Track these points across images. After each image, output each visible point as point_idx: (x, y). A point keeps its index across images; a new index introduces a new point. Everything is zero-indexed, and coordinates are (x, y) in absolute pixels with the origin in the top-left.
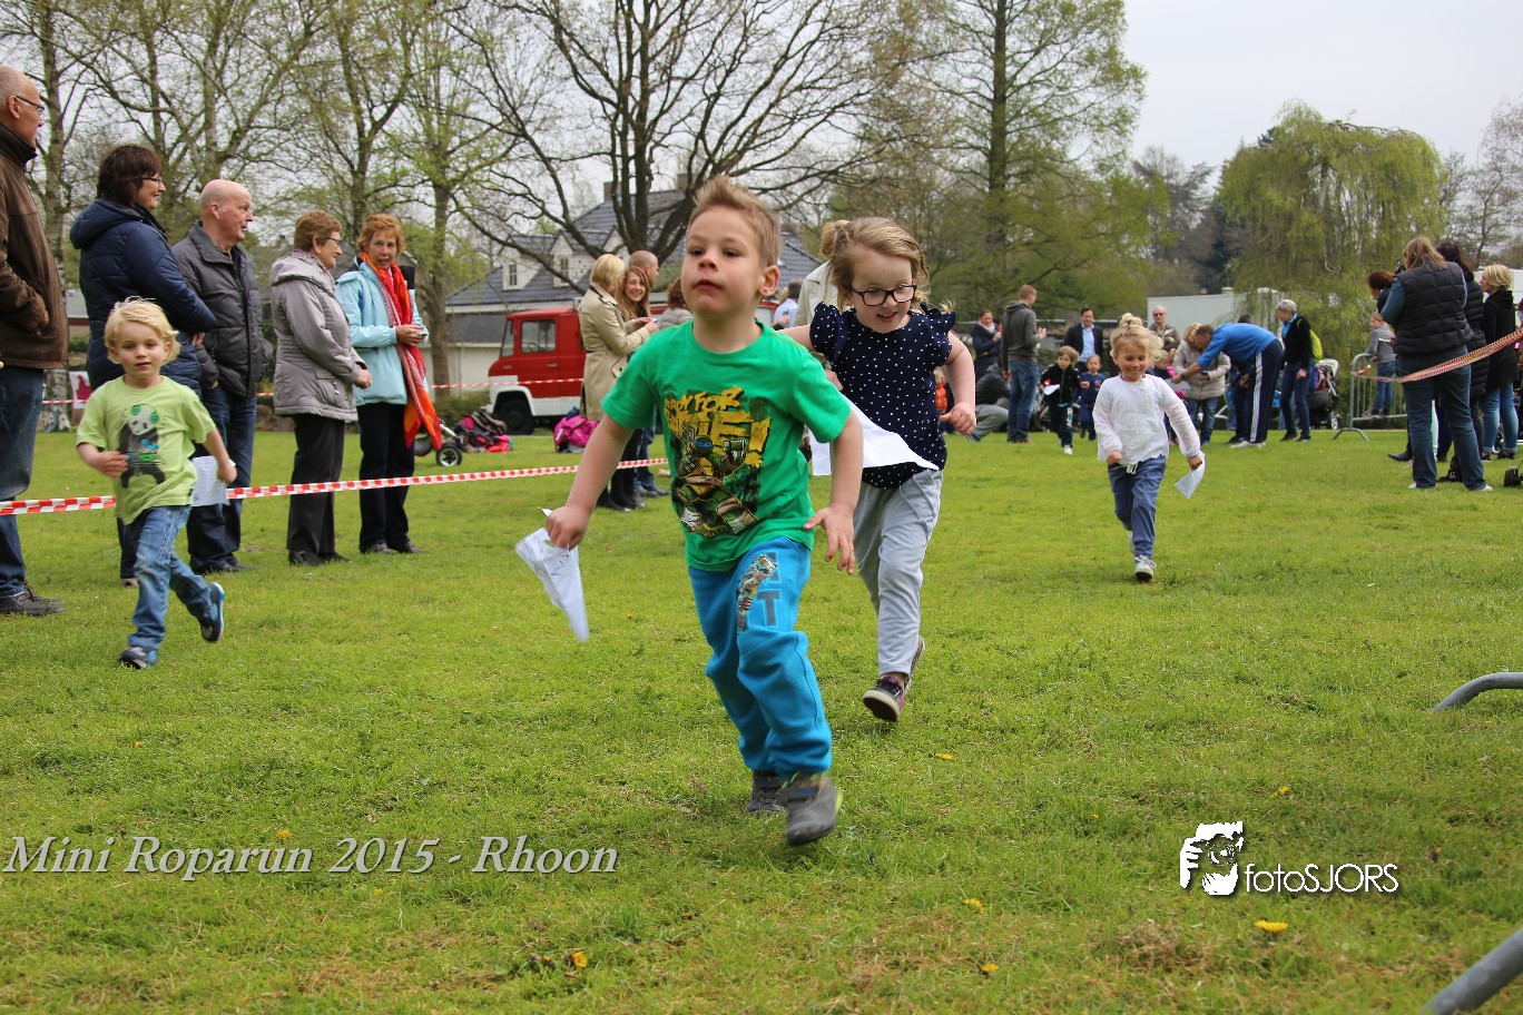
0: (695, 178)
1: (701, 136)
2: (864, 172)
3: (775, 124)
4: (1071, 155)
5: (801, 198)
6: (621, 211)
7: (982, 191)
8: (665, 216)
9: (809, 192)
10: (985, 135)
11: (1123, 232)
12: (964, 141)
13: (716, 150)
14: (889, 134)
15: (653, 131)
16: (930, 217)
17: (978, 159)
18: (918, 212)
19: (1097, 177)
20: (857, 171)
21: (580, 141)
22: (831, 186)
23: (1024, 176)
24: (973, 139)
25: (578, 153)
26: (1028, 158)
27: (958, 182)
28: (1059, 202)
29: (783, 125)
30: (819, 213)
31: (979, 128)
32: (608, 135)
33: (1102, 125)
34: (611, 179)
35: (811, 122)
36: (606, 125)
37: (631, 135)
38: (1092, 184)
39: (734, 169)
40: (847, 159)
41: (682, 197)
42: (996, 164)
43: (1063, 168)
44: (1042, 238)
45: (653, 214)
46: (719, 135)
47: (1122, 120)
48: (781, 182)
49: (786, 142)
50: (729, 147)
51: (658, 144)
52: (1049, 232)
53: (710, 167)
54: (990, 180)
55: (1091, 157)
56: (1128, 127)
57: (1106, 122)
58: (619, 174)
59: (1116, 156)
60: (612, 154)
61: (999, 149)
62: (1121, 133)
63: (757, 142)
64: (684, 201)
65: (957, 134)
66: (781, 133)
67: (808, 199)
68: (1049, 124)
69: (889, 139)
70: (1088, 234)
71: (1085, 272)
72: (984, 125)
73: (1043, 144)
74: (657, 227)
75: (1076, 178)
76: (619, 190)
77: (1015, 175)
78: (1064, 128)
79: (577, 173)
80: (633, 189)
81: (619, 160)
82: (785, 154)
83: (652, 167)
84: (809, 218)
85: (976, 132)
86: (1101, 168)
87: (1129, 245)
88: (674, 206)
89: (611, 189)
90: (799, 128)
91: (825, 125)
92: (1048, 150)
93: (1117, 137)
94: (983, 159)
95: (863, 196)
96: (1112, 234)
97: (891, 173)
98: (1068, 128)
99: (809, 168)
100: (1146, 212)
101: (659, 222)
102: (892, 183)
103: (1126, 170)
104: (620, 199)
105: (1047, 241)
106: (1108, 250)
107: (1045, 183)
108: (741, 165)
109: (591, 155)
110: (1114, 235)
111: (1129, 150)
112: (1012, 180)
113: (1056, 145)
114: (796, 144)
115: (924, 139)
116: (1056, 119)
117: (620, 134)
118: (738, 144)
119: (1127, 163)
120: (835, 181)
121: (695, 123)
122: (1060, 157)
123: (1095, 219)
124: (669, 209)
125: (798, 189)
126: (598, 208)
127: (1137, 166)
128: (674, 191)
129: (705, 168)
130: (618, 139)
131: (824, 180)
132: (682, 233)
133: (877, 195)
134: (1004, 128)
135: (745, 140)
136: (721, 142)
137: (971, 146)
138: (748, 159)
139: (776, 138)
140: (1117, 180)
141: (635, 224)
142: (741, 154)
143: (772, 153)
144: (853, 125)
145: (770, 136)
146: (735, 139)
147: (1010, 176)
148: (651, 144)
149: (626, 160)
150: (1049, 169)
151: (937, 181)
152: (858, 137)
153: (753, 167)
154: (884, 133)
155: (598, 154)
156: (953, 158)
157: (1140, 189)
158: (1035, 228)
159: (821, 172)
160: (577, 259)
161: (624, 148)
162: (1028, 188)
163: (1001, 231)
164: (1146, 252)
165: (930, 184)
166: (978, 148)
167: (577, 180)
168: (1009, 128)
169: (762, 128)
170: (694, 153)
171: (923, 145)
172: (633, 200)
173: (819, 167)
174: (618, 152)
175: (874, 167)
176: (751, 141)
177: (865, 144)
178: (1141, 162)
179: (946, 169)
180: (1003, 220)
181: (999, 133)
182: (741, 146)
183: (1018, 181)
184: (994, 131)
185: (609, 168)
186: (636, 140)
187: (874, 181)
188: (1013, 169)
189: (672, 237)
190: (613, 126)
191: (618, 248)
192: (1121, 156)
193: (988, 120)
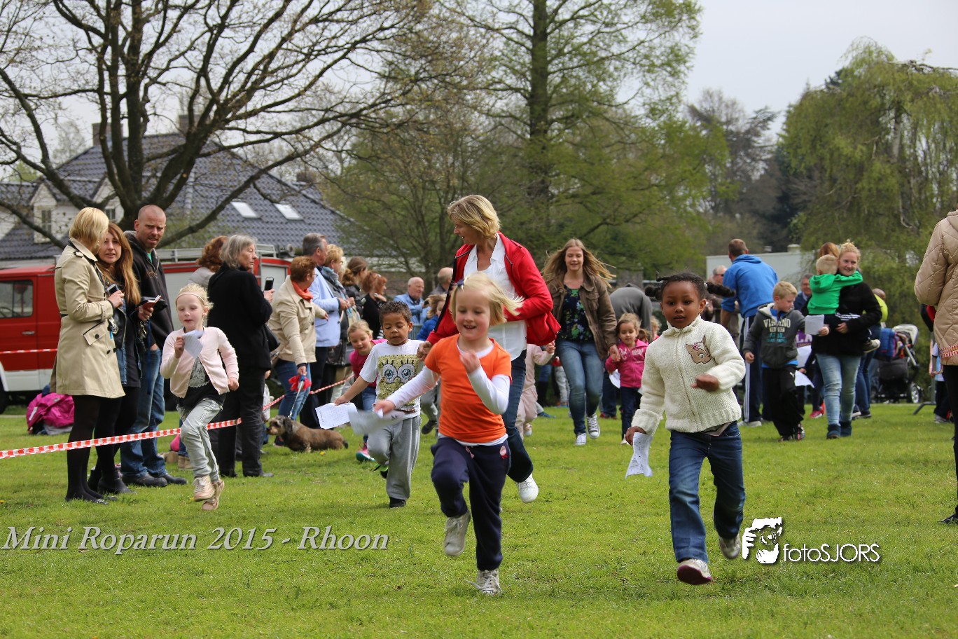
0: (196, 120)
1: (203, 72)
2: (392, 116)
3: (289, 61)
4: (620, 98)
5: (318, 144)
6: (111, 157)
7: (521, 137)
8: (163, 163)
9: (329, 136)
10: (524, 75)
11: (678, 184)
12: (500, 82)
13: (221, 89)
14: (417, 73)
15: (148, 66)
16: (465, 166)
17: (515, 102)
18: (450, 159)
19: (649, 123)
20: (382, 114)
21: (62, 76)
22: (354, 131)
23: (568, 121)
24: (511, 80)
25: (60, 90)
26: (572, 102)
27: (495, 127)
28: (608, 150)
29: (297, 63)
30: (342, 161)
31: (518, 67)
32: (94, 70)
33: (653, 65)
34: (98, 120)
35: (329, 59)
36: (92, 58)
37: (122, 70)
38: (643, 130)
39: (242, 111)
40: (371, 101)
41: (182, 141)
42: (538, 108)
43: (611, 113)
44: (589, 190)
45: (149, 160)
46: (224, 72)
47: (675, 60)
48: (298, 125)
49: (301, 81)
50: (235, 86)
51: (154, 81)
52: (596, 183)
53: (215, 108)
54: (531, 126)
55: (642, 100)
56: (682, 68)
57: (658, 62)
58: (109, 114)
59: (669, 99)
60: (100, 91)
61: (540, 92)
62: (675, 74)
63: (268, 80)
64: (184, 146)
65: (494, 74)
66: (294, 71)
67: (328, 144)
68: (595, 64)
69: (416, 80)
70: (640, 185)
71: (638, 227)
72: (523, 65)
73: (589, 86)
74: (154, 176)
75: (626, 124)
76: (109, 134)
77: (558, 120)
78: (612, 69)
79: (60, 113)
80: (126, 133)
81: (108, 99)
82: (299, 95)
83: (148, 107)
84: (330, 167)
85: (515, 72)
86: (653, 112)
87: (684, 198)
88: (173, 152)
89: (99, 130)
90: (315, 66)
91: (345, 62)
92: (595, 93)
93: (670, 79)
94: (523, 102)
95: (388, 141)
96: (667, 185)
97: (421, 117)
98: (616, 69)
99: (327, 110)
100: (703, 162)
101: (156, 170)
102: (420, 127)
103: (681, 115)
104: (110, 144)
105: (594, 193)
106: (662, 203)
107: (592, 129)
108: (250, 106)
109: (75, 92)
110: (670, 187)
111: (683, 93)
112: (556, 125)
113: (603, 87)
114: (312, 84)
115: (457, 79)
116: (603, 59)
117: (109, 69)
118: (246, 82)
119: (681, 108)
120: (357, 125)
121: (196, 58)
122: (608, 100)
123: (646, 169)
124: (167, 154)
125: (316, 134)
126: (86, 153)
127: (693, 111)
128: (173, 135)
129: (208, 109)
130: (106, 74)
131: (344, 124)
132: (182, 182)
133: (403, 142)
134: (545, 68)
135: (254, 78)
136: (226, 81)
137: (509, 88)
138: (258, 100)
139: (289, 77)
140: (671, 126)
141: (128, 172)
142: (250, 94)
143: (286, 93)
144: (377, 63)
145: (281, 74)
146: (242, 77)
147: (553, 121)
148: (146, 81)
149: (116, 98)
150: (595, 114)
151: (472, 127)
152: (382, 76)
153: (264, 109)
154: (413, 72)
155: (84, 91)
156: (489, 100)
157: (697, 136)
158: (582, 179)
159: (342, 115)
160: (61, 210)
161: (114, 85)
162: (573, 134)
163: (543, 182)
164: (704, 206)
165: (465, 129)
166: (517, 90)
167: (61, 120)
168: (551, 68)
169: (273, 66)
170: (196, 92)
171: (455, 85)
172: (125, 144)
173: (340, 109)
174: (107, 88)
175: (399, 110)
176: (263, 79)
177: (390, 84)
178: (697, 106)
179: (481, 112)
180: (545, 169)
181: (539, 73)
182: (249, 85)
183: (562, 126)
184: (534, 71)
185: (96, 107)
186: (128, 76)
187: (400, 125)
188: (558, 113)
189: (171, 187)
190: (100, 60)
191: (108, 199)
192: (674, 100)
193: (527, 59)
